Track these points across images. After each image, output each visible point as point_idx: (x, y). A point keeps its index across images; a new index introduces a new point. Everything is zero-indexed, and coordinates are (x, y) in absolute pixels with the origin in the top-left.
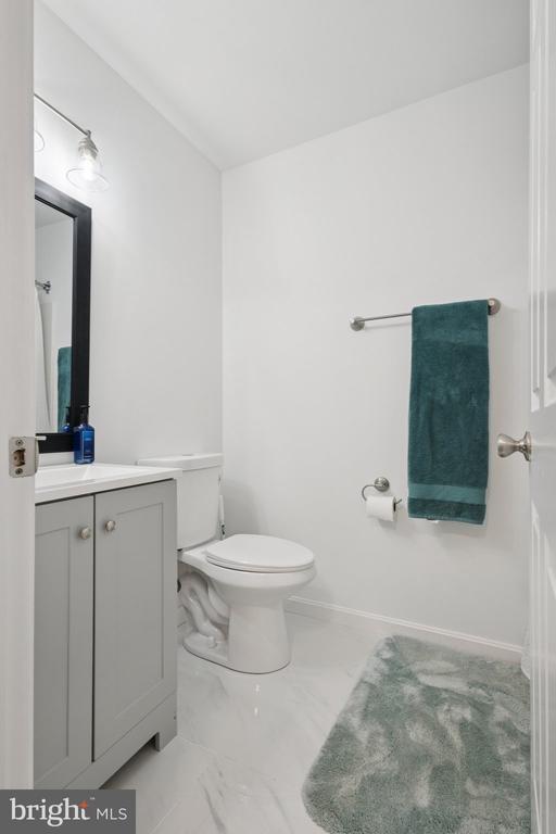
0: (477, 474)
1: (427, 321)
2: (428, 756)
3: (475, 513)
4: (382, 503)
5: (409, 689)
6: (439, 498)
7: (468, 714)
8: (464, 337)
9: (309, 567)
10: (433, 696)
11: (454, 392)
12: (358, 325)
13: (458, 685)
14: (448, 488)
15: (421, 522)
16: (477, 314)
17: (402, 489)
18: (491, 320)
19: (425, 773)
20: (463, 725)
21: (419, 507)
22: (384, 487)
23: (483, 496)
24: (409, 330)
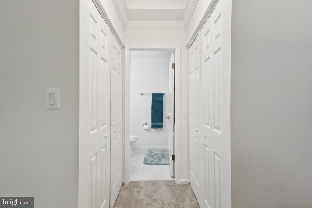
0: (161, 121)
1: (154, 96)
2: (157, 158)
3: (161, 127)
4: (147, 127)
5: (153, 154)
6: (156, 125)
7: (161, 154)
8: (159, 99)
9: (137, 138)
10: (156, 154)
11: (158, 108)
12: (142, 94)
13: (160, 152)
14: (158, 123)
15: (153, 129)
16: (161, 95)
17: (150, 124)
18: (164, 96)
19: (157, 159)
20: (161, 155)
21: (153, 127)
22: (147, 124)
23: (162, 124)
24: (152, 96)
